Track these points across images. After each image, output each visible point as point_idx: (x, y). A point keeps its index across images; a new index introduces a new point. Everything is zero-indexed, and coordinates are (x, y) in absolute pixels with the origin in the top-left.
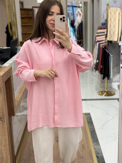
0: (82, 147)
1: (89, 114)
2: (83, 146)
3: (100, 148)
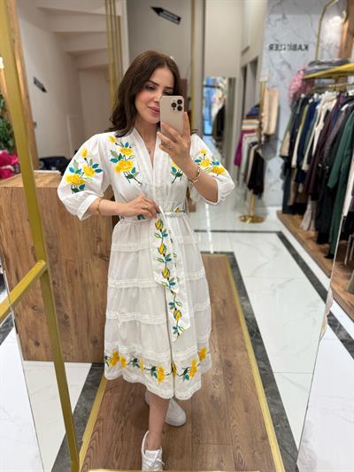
0: (222, 302)
1: (232, 254)
2: (224, 301)
3: (250, 305)
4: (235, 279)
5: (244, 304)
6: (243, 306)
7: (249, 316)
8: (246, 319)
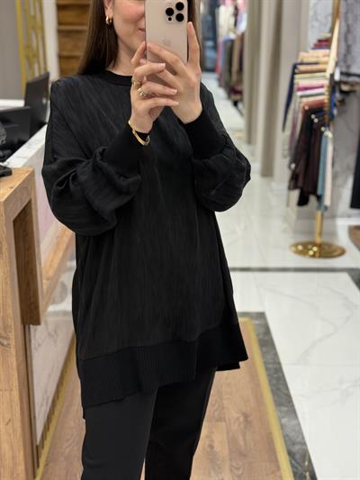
1: (261, 316)
2: (246, 416)
4: (267, 369)
5: (284, 421)
6: (282, 427)
7: (296, 448)
8: (290, 454)
